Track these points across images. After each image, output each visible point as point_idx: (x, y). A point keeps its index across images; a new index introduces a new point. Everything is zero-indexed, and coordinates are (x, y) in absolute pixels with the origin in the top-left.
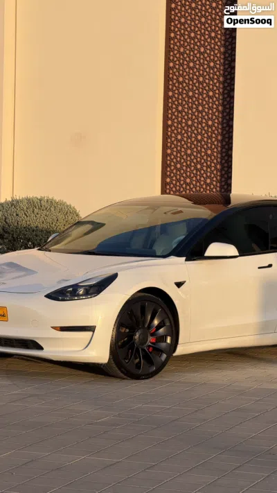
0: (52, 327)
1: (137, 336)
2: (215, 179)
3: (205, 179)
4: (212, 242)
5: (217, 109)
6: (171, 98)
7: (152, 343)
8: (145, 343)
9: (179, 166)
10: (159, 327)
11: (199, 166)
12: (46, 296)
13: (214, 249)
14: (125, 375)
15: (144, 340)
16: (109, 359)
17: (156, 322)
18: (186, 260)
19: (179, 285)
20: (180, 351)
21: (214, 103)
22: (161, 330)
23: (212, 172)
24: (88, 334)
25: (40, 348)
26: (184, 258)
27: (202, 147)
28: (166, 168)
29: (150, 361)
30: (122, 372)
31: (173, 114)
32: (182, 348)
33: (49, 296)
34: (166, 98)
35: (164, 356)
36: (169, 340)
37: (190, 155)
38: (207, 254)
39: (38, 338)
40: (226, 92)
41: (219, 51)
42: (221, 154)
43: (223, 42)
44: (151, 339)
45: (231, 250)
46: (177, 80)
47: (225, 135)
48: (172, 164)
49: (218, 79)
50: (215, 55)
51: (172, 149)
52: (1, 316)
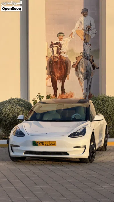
0: (73, 147)
16: (88, 156)
19: (94, 130)
25: (68, 154)
26: (90, 121)
33: (69, 136)
39: (67, 151)
52: (53, 144)
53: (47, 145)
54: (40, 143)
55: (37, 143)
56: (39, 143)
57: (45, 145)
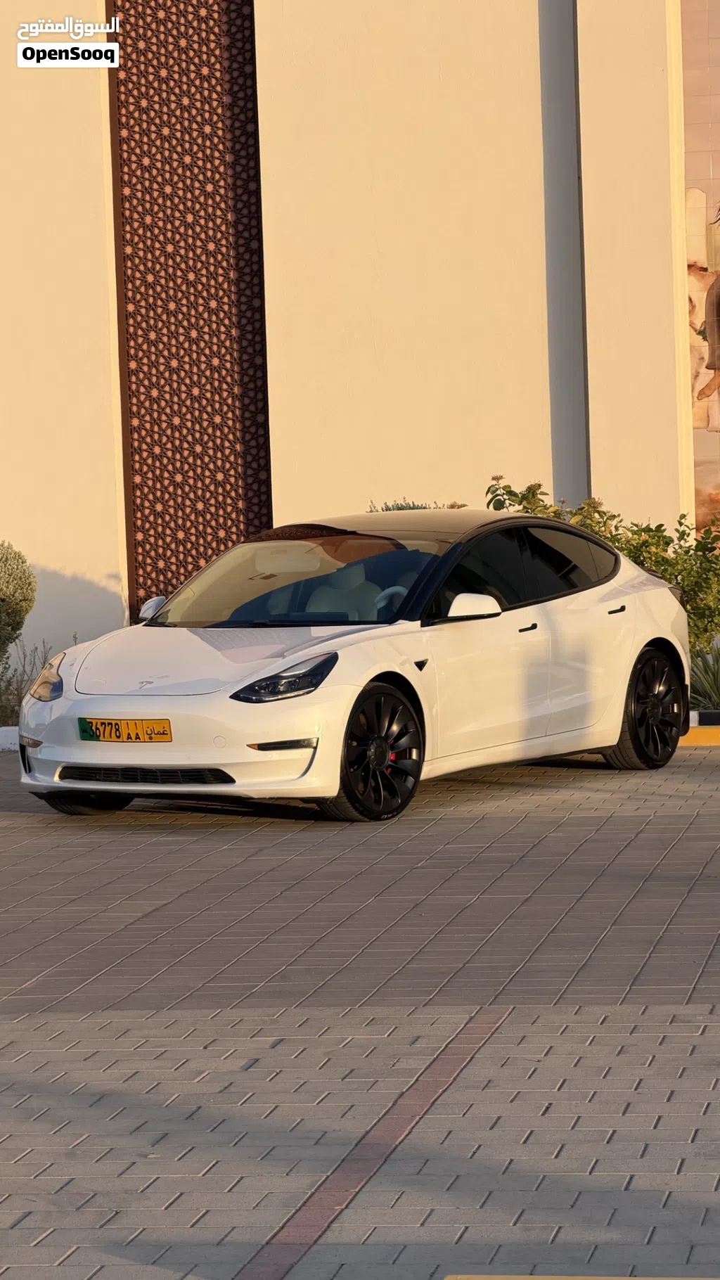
0: (248, 745)
1: (372, 751)
2: (232, 472)
3: (213, 473)
4: (457, 594)
5: (228, 334)
6: (133, 315)
7: (392, 761)
8: (383, 763)
9: (157, 450)
10: (400, 735)
11: (198, 449)
12: (231, 697)
13: (463, 604)
14: (361, 813)
15: (381, 756)
16: (340, 789)
17: (395, 728)
18: (422, 625)
19: (421, 665)
20: (427, 772)
21: (220, 322)
22: (404, 741)
23: (225, 459)
24: (306, 753)
25: (229, 780)
26: (419, 622)
27: (202, 410)
28: (132, 455)
29: (392, 792)
30: (357, 809)
31: (138, 347)
32: (429, 767)
33: (236, 696)
34: (123, 317)
35: (411, 780)
36: (414, 756)
37: (179, 428)
38: (452, 613)
39: (224, 765)
40: (243, 299)
41: (225, 220)
42: (242, 422)
43: (230, 203)
44: (391, 756)
45: (487, 604)
46: (144, 280)
47: (247, 384)
48: (144, 447)
49: (226, 276)
50: (217, 228)
51: (141, 418)
52: (159, 732)
53: (133, 736)
54: (108, 729)
55: (97, 729)
56: (101, 729)
57: (125, 736)
